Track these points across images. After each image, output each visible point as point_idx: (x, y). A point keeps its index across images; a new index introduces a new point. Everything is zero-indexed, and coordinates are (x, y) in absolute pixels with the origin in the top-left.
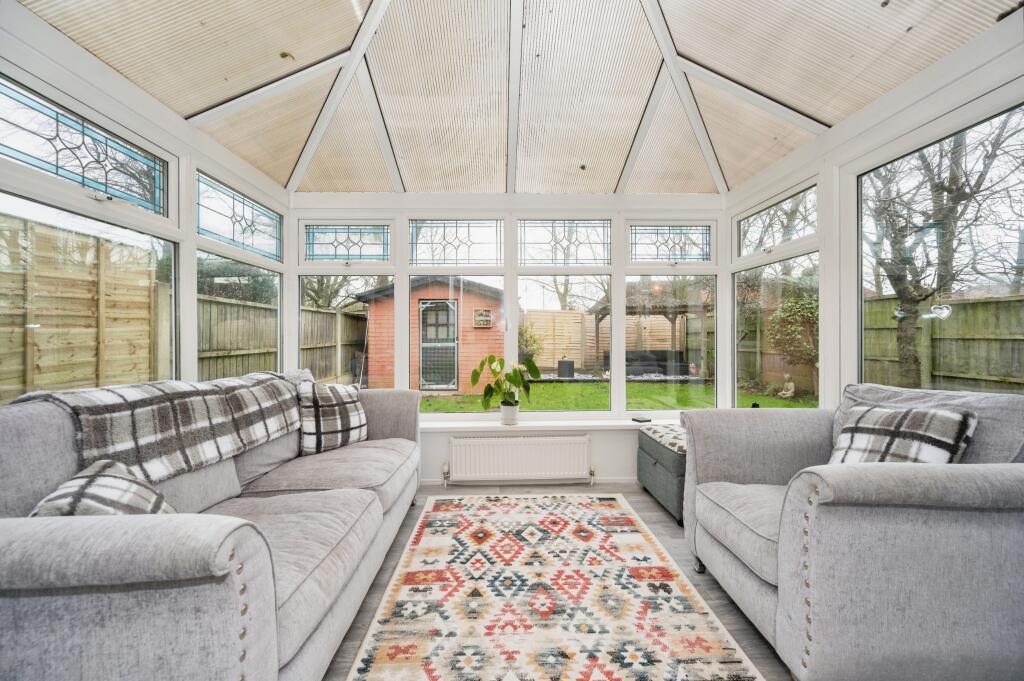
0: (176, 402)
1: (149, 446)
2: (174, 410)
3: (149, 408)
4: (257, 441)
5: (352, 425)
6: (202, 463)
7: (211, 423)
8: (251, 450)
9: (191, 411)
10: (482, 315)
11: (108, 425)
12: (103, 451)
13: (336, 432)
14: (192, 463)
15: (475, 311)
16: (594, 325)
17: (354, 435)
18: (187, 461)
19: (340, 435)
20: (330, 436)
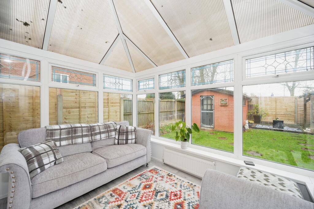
0: (73, 129)
1: (64, 138)
2: (72, 131)
3: (65, 130)
4: (97, 139)
5: (129, 139)
6: (76, 143)
7: (82, 134)
8: (94, 141)
9: (77, 131)
10: (223, 101)
11: (54, 133)
12: (52, 138)
13: (124, 140)
14: (73, 143)
15: (221, 99)
16: (303, 103)
17: (129, 141)
18: (72, 142)
19: (125, 141)
20: (121, 141)
